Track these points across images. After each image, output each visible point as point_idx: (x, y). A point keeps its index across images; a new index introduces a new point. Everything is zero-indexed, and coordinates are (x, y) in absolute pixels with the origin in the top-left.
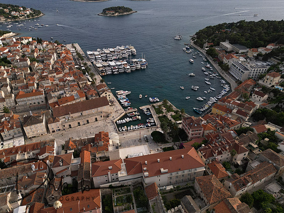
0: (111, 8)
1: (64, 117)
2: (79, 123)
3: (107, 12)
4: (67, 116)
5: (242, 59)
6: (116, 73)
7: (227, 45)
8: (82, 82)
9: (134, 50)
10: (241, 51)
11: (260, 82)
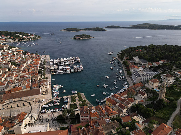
0: (79, 35)
1: (8, 100)
2: (18, 105)
3: (76, 38)
4: (11, 100)
5: (141, 69)
6: (61, 73)
7: (136, 59)
8: (34, 78)
9: (79, 60)
10: (143, 64)
11: (146, 85)
